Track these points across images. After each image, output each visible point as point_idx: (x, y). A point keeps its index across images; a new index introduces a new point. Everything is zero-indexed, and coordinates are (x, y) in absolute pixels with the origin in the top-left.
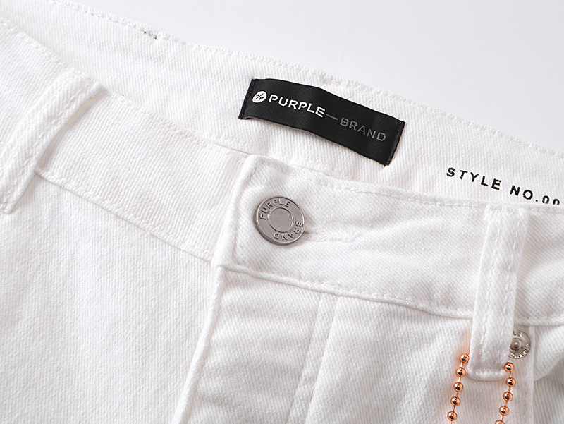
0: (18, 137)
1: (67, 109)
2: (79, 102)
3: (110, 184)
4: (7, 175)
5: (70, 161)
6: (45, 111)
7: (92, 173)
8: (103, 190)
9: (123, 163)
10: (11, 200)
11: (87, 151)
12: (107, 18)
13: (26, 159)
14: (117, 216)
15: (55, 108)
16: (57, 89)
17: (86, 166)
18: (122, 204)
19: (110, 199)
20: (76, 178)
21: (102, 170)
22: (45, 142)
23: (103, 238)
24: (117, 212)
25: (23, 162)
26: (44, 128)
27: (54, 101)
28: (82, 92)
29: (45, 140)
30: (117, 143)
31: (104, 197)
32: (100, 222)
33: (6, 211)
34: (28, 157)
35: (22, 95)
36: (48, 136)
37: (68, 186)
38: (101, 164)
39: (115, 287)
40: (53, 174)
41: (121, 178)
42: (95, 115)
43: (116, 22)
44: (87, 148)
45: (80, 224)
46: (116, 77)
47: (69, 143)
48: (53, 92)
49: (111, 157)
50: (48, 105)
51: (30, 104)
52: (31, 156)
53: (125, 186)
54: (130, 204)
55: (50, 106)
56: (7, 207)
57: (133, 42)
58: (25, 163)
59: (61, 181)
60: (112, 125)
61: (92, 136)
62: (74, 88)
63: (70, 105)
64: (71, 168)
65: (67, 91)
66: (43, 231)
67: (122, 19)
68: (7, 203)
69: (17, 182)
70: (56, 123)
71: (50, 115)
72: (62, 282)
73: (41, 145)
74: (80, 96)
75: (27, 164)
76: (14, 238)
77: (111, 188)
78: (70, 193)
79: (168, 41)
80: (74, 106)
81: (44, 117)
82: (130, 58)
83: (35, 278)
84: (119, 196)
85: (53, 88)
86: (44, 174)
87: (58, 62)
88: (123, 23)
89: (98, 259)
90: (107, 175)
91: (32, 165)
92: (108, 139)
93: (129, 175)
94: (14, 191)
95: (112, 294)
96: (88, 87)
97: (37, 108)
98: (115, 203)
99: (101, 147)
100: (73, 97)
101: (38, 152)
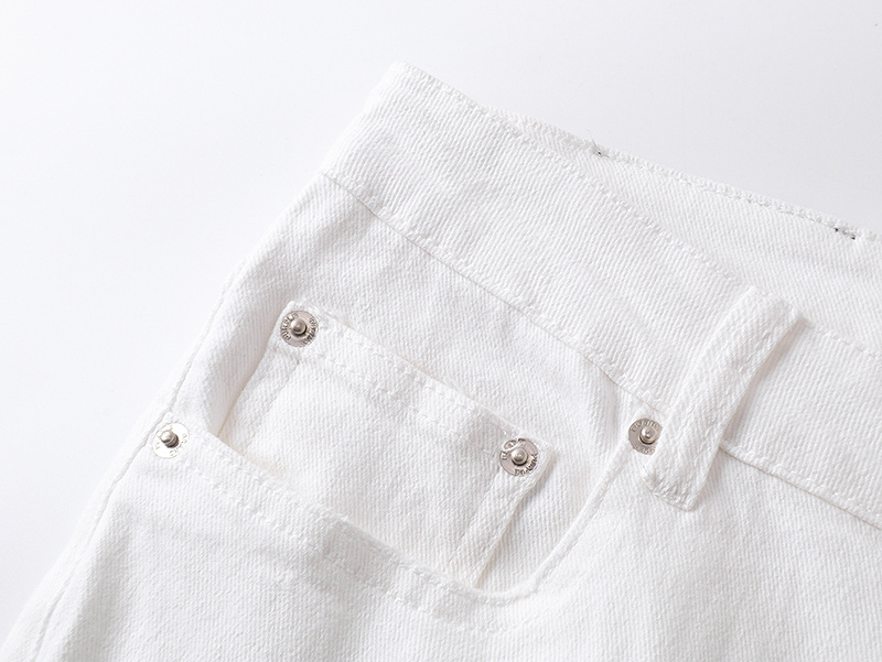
0: (692, 392)
1: (757, 349)
2: (775, 339)
3: (840, 467)
4: (684, 452)
5: (773, 430)
6: (727, 352)
7: (809, 449)
8: (831, 476)
9: (853, 434)
10: (693, 490)
11: (796, 415)
12: (774, 208)
13: (707, 426)
14: (856, 517)
15: (742, 347)
16: (739, 318)
17: (799, 438)
18: (862, 499)
19: (843, 491)
20: (785, 456)
21: (824, 445)
22: (734, 400)
23: (841, 552)
24: (857, 511)
25: (704, 431)
26: (730, 378)
27: (738, 337)
28: (778, 323)
29: (733, 397)
30: (839, 403)
31: (833, 486)
32: (833, 527)
33: (685, 506)
34: (711, 423)
35: (682, 328)
36: (738, 391)
37: (774, 469)
38: (821, 436)
39: (874, 630)
40: (749, 449)
41: (857, 457)
42: (798, 359)
43: (788, 213)
44: (795, 411)
45: (801, 529)
46: (804, 298)
47: (766, 402)
48: (734, 324)
49: (834, 425)
50: (730, 344)
51: (695, 341)
52: (716, 422)
53: (864, 470)
54: (874, 499)
55: (733, 345)
56: (688, 501)
57: (822, 244)
58: (707, 432)
59: (762, 460)
60: (828, 374)
61: (799, 390)
62: (766, 318)
63: (762, 344)
64: (775, 441)
65: (758, 322)
66: (741, 538)
67: (798, 208)
68: (686, 494)
69: (698, 463)
70: (744, 371)
71: (735, 359)
72: (780, 619)
73: (729, 405)
74: (776, 330)
75: (709, 434)
76: (703, 550)
77: (842, 475)
78: (775, 480)
79: (875, 243)
80: (769, 345)
81: (727, 362)
82: (819, 269)
83: (740, 611)
84: (857, 485)
85: (733, 317)
86: (733, 450)
87: (727, 277)
88: (799, 216)
89: (839, 586)
90: (834, 452)
91: (716, 435)
92: (825, 397)
93: (867, 453)
94: (695, 476)
95: (870, 642)
96: (784, 315)
97: (713, 347)
98: (851, 497)
99: (815, 409)
100: (766, 331)
101: (725, 416)
